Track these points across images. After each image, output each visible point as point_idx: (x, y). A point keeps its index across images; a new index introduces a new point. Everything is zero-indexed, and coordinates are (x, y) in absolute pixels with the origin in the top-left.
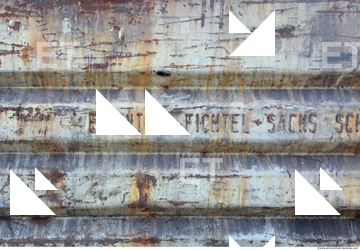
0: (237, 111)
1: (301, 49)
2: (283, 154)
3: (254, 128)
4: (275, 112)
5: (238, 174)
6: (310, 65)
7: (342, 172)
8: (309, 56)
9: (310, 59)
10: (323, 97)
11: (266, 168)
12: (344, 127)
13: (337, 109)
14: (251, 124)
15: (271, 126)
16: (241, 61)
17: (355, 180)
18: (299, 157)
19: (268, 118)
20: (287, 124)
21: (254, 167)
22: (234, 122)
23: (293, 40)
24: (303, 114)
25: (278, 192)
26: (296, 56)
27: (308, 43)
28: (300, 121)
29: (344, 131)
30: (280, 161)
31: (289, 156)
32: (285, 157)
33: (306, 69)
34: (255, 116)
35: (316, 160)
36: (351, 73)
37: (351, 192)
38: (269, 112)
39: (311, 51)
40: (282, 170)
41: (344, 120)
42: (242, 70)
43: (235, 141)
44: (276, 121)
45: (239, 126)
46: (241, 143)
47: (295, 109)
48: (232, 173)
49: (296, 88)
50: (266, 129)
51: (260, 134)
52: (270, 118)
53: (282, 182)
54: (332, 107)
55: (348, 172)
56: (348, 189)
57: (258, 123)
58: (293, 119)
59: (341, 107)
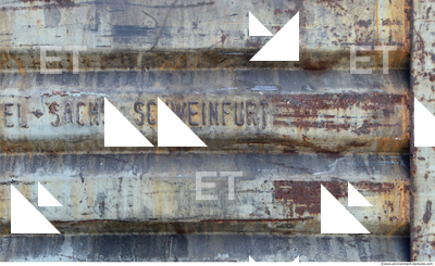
0: (10, 101)
1: (85, 21)
2: (80, 153)
3: (33, 121)
4: (58, 99)
5: (18, 179)
6: (98, 41)
7: (148, 175)
8: (96, 30)
9: (98, 34)
10: (121, 80)
11: (54, 171)
12: (146, 119)
13: (135, 96)
14: (29, 116)
15: (54, 118)
16: (12, 37)
17: (163, 184)
18: (100, 156)
19: (50, 108)
20: (74, 115)
21: (40, 170)
22: (7, 114)
23: (74, 10)
24: (93, 102)
25: (70, 201)
26: (80, 30)
27: (93, 14)
28: (90, 111)
29: (146, 123)
30: (74, 161)
31: (87, 156)
32: (82, 157)
33: (94, 46)
34: (33, 106)
35: (119, 160)
36: (151, 51)
37: (161, 200)
38: (51, 100)
39: (98, 24)
40: (74, 173)
41: (144, 109)
42: (14, 48)
43: (10, 137)
44: (61, 111)
45: (14, 119)
46: (20, 141)
47: (84, 96)
48: (10, 179)
49: (91, 70)
50: (48, 122)
51: (42, 128)
52: (52, 108)
53: (73, 189)
54: (128, 93)
55: (156, 175)
56: (156, 196)
57: (38, 114)
58: (82, 109)
59: (140, 93)
